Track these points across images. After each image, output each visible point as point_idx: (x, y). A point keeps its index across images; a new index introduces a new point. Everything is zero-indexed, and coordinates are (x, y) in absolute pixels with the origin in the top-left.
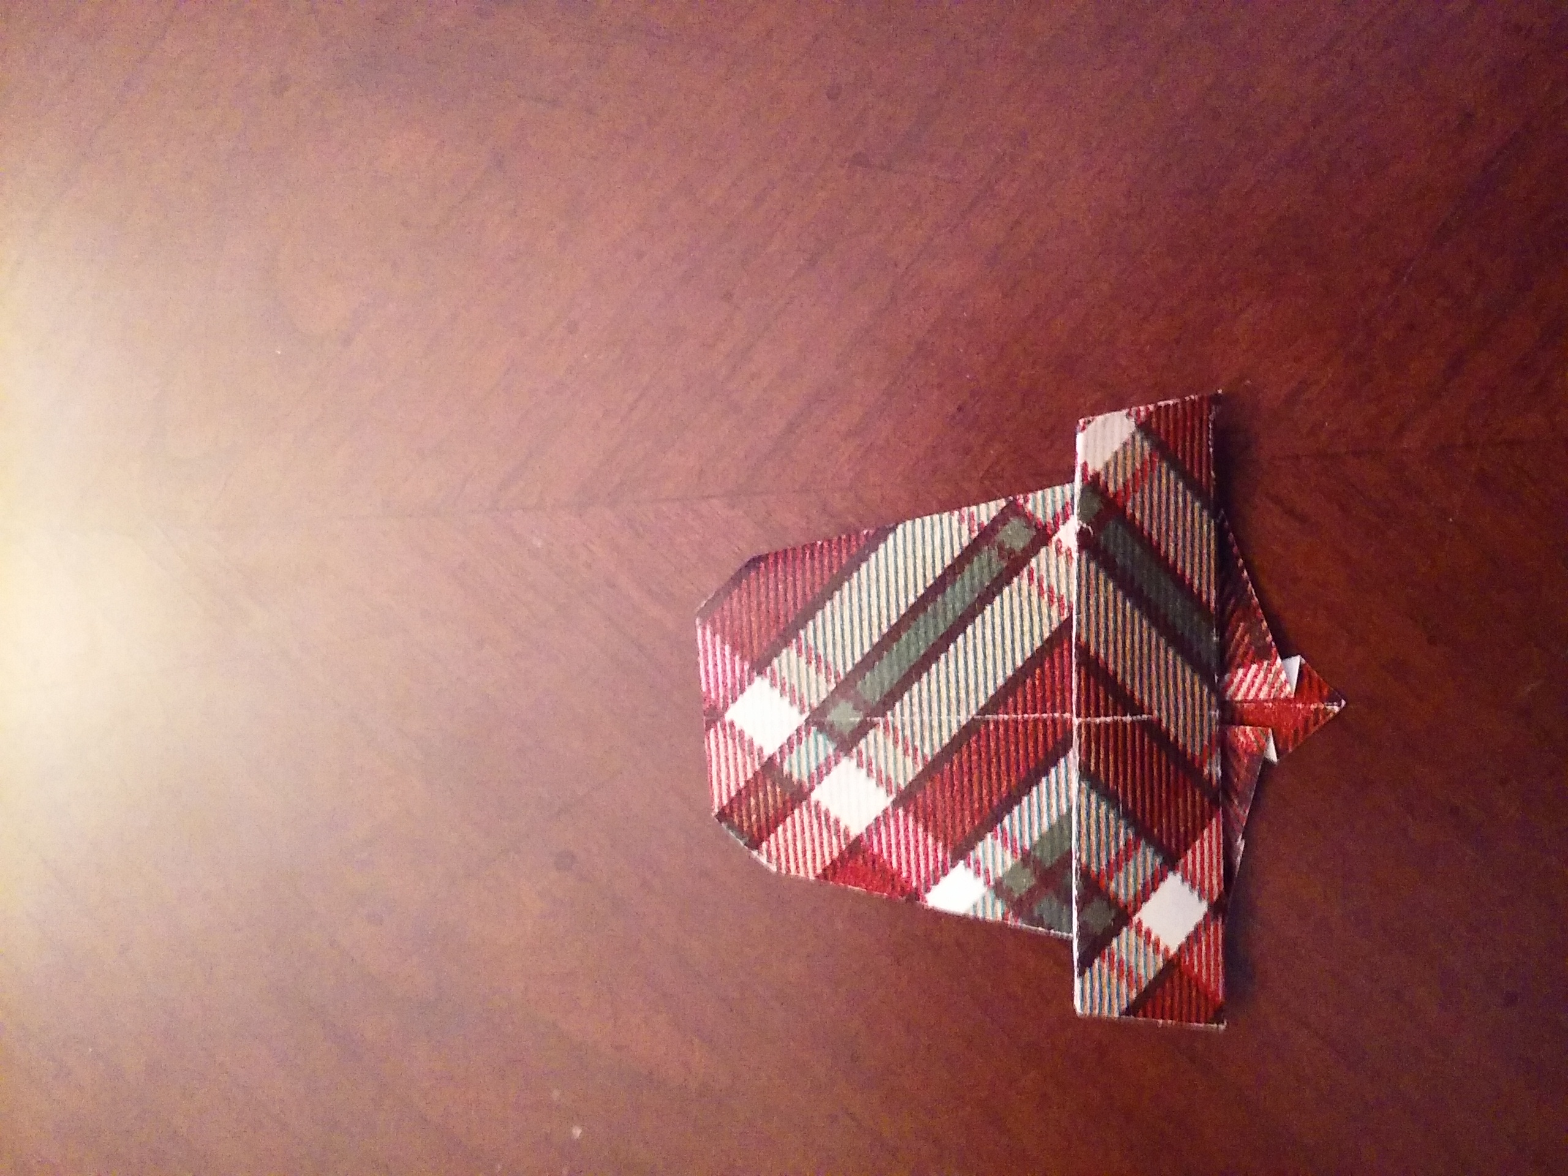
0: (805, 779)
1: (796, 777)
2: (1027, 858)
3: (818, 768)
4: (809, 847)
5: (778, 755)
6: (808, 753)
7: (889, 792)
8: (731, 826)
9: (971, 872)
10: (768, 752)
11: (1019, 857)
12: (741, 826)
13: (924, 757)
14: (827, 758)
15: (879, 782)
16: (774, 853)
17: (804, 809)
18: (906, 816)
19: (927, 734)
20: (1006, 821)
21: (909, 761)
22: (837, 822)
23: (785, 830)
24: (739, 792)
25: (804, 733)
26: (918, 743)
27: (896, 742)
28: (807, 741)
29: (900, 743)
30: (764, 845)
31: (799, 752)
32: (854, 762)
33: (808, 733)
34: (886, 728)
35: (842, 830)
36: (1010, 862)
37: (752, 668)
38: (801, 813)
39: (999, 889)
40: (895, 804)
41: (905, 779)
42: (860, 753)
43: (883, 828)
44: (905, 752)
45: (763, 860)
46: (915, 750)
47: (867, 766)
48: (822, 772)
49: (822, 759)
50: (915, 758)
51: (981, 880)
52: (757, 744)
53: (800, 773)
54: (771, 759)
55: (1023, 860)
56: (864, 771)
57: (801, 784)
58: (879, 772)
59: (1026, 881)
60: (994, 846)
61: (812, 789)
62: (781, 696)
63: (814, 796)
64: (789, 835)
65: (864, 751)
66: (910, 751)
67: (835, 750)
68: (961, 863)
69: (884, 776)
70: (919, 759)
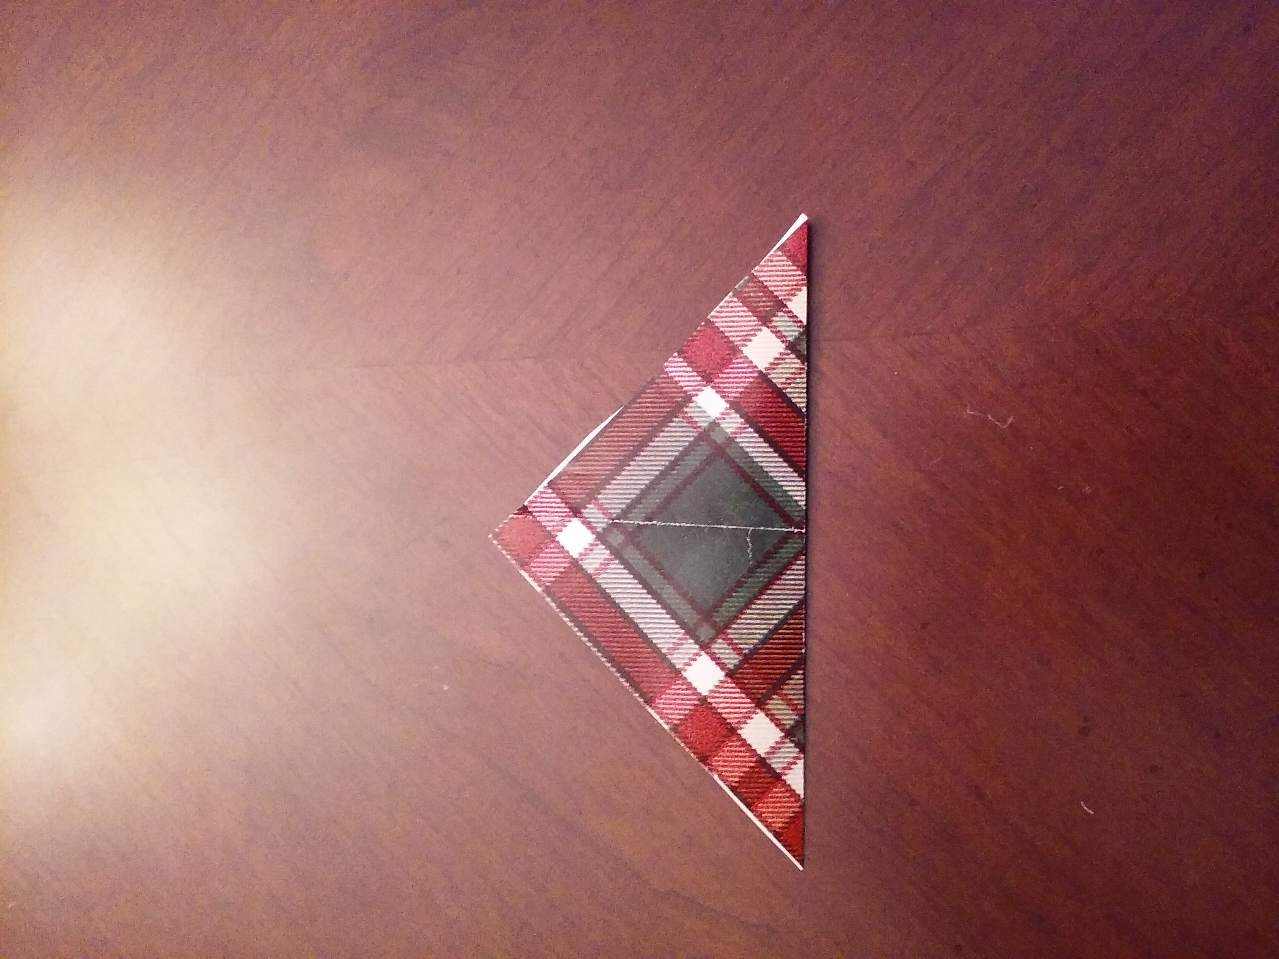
0: (774, 324)
1: (774, 318)
2: (731, 440)
3: (780, 331)
4: (735, 324)
5: (787, 309)
7: (767, 369)
8: (748, 281)
9: (723, 410)
10: (789, 304)
11: (731, 435)
12: (748, 287)
13: (786, 388)
14: (785, 336)
15: (772, 364)
16: (731, 305)
17: (757, 323)
18: (754, 377)
19: (797, 390)
20: (751, 429)
21: (783, 380)
22: (750, 340)
23: (744, 311)
25: (799, 324)
26: (793, 385)
27: (792, 373)
29: (792, 376)
30: (736, 299)
31: (790, 321)
32: (783, 351)
34: (801, 369)
35: (745, 343)
36: (728, 430)
38: (754, 321)
39: (715, 424)
40: (760, 372)
41: (773, 378)
42: (788, 354)
43: (746, 365)
44: (788, 379)
45: (727, 298)
46: (790, 383)
47: (781, 358)
48: (778, 333)
49: (785, 333)
50: (785, 383)
51: (719, 415)
53: (777, 321)
54: (786, 306)
55: (730, 437)
56: (778, 356)
57: (771, 321)
58: (777, 364)
59: (720, 440)
60: (737, 422)
61: (768, 327)
63: (764, 328)
64: (742, 314)
65: (789, 356)
66: (788, 381)
67: (790, 341)
68: (728, 405)
69: (775, 366)
70: (784, 385)
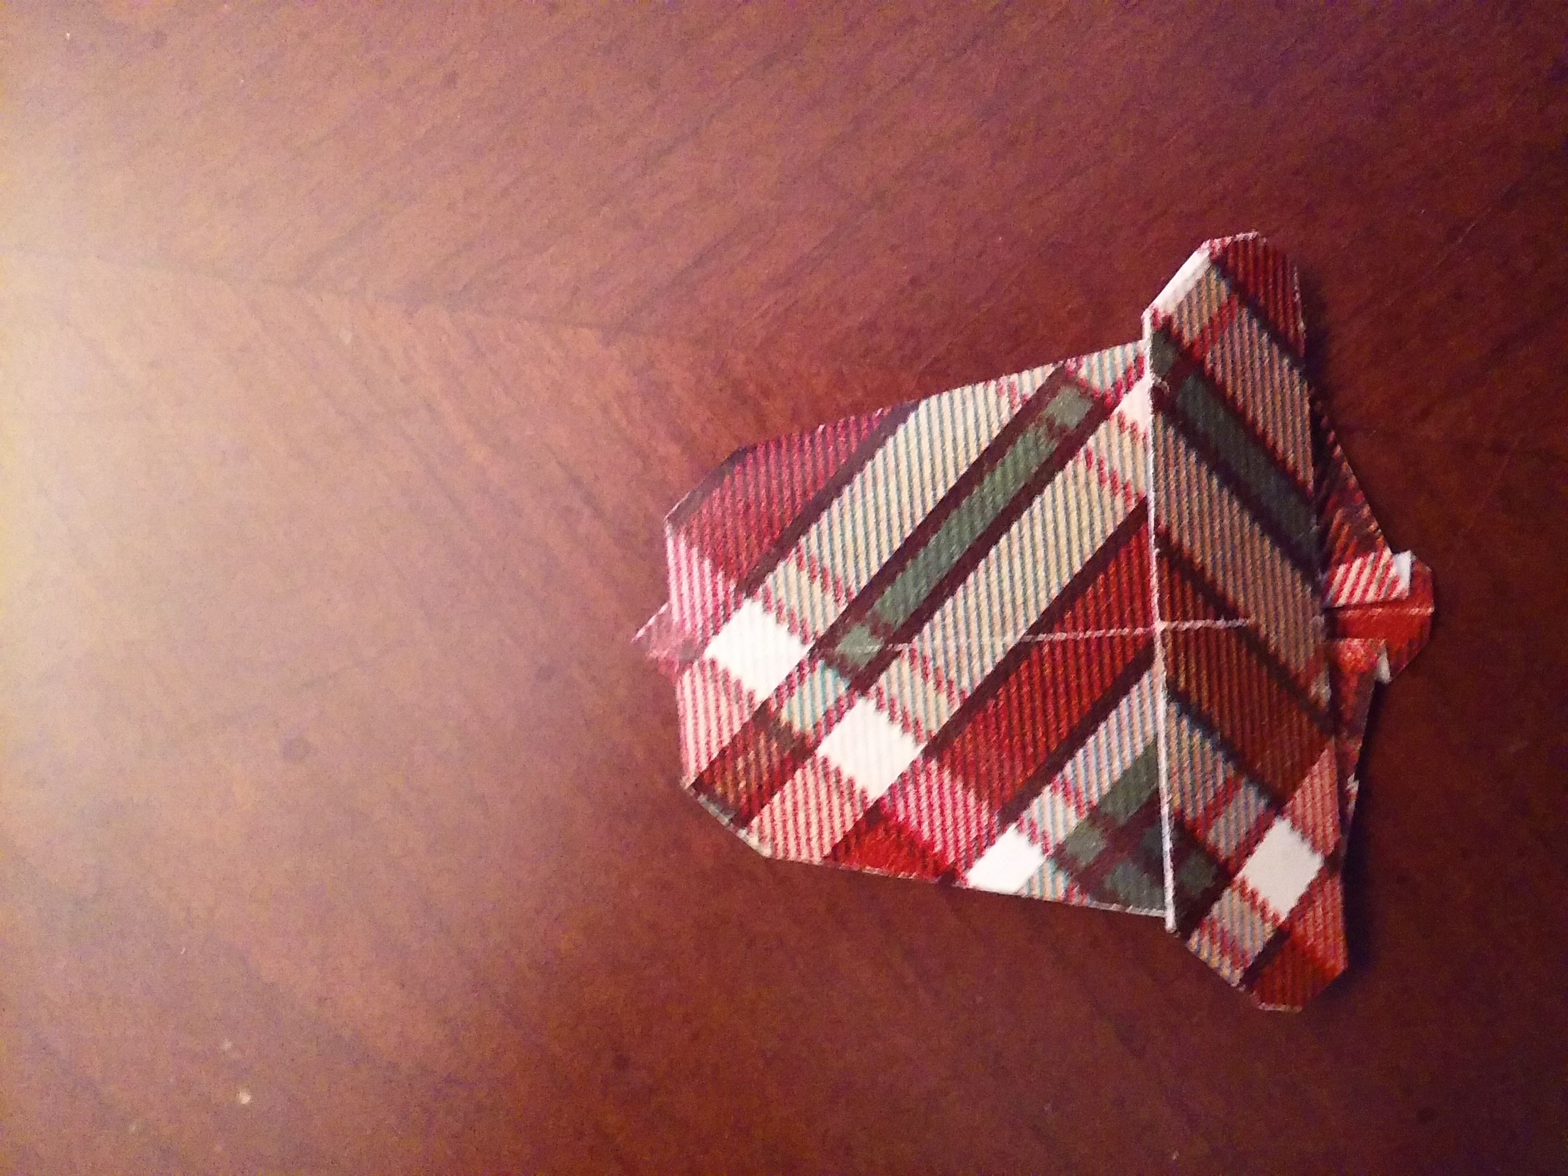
0: (809, 728)
1: (797, 727)
2: (1096, 815)
3: (827, 713)
4: (814, 819)
5: (774, 700)
6: (813, 695)
7: (917, 740)
8: (712, 798)
9: (1024, 838)
10: (760, 698)
11: (1086, 815)
12: (725, 795)
13: (962, 693)
14: (838, 700)
15: (905, 727)
16: (768, 830)
17: (809, 767)
18: (940, 769)
19: (965, 662)
20: (1068, 768)
21: (943, 697)
22: (851, 783)
23: (783, 801)
24: (723, 752)
25: (807, 669)
26: (953, 674)
27: (925, 676)
28: (812, 680)
29: (931, 676)
30: (755, 822)
31: (801, 694)
32: (873, 703)
33: (813, 670)
34: (913, 657)
35: (858, 792)
36: (1074, 822)
37: (738, 590)
38: (804, 776)
39: (1061, 857)
40: (927, 754)
41: (938, 721)
42: (879, 692)
43: (910, 788)
44: (938, 684)
45: (753, 841)
46: (950, 683)
47: (889, 707)
48: (832, 718)
49: (831, 702)
50: (950, 694)
51: (1038, 848)
52: (746, 687)
53: (802, 721)
54: (765, 704)
55: (1088, 818)
56: (885, 714)
57: (803, 737)
58: (905, 715)
59: (1095, 844)
60: (1053, 803)
61: (818, 742)
62: (778, 622)
63: (821, 751)
64: (789, 805)
65: (885, 688)
66: (945, 685)
67: (848, 688)
68: (1013, 827)
69: (910, 720)
70: (956, 693)
